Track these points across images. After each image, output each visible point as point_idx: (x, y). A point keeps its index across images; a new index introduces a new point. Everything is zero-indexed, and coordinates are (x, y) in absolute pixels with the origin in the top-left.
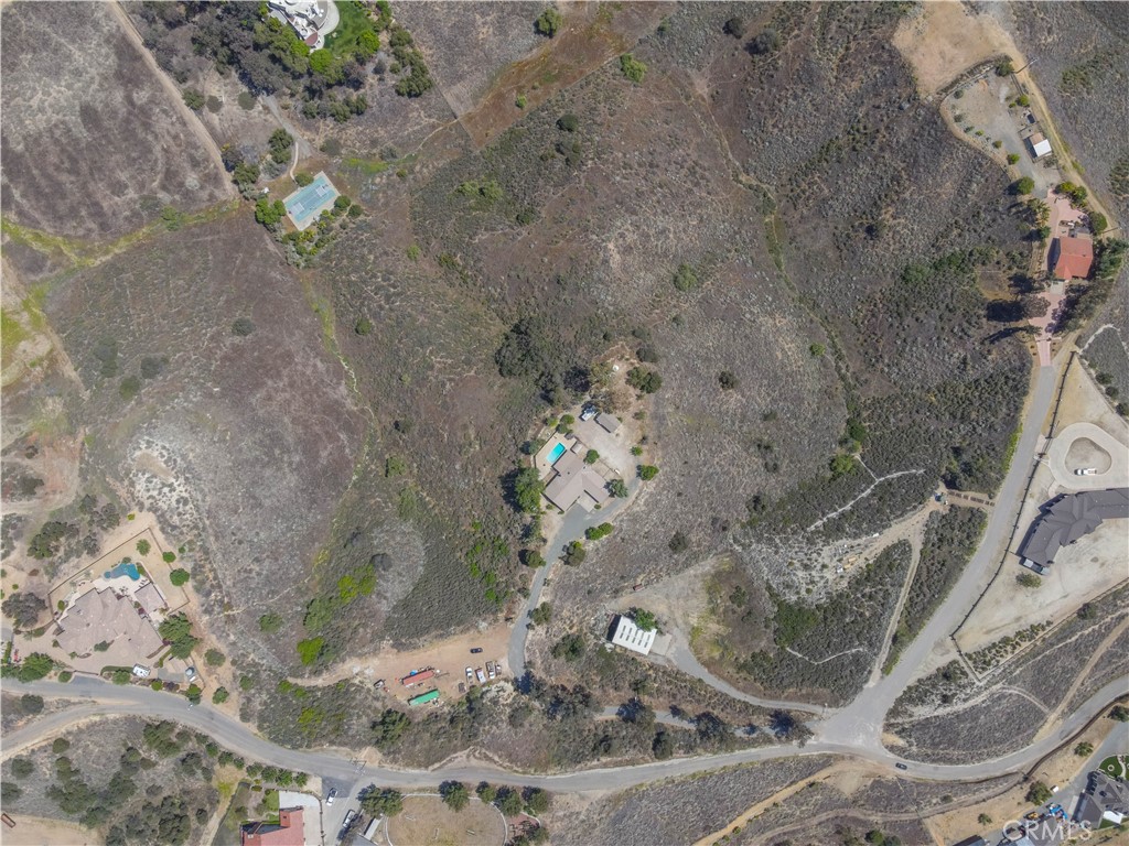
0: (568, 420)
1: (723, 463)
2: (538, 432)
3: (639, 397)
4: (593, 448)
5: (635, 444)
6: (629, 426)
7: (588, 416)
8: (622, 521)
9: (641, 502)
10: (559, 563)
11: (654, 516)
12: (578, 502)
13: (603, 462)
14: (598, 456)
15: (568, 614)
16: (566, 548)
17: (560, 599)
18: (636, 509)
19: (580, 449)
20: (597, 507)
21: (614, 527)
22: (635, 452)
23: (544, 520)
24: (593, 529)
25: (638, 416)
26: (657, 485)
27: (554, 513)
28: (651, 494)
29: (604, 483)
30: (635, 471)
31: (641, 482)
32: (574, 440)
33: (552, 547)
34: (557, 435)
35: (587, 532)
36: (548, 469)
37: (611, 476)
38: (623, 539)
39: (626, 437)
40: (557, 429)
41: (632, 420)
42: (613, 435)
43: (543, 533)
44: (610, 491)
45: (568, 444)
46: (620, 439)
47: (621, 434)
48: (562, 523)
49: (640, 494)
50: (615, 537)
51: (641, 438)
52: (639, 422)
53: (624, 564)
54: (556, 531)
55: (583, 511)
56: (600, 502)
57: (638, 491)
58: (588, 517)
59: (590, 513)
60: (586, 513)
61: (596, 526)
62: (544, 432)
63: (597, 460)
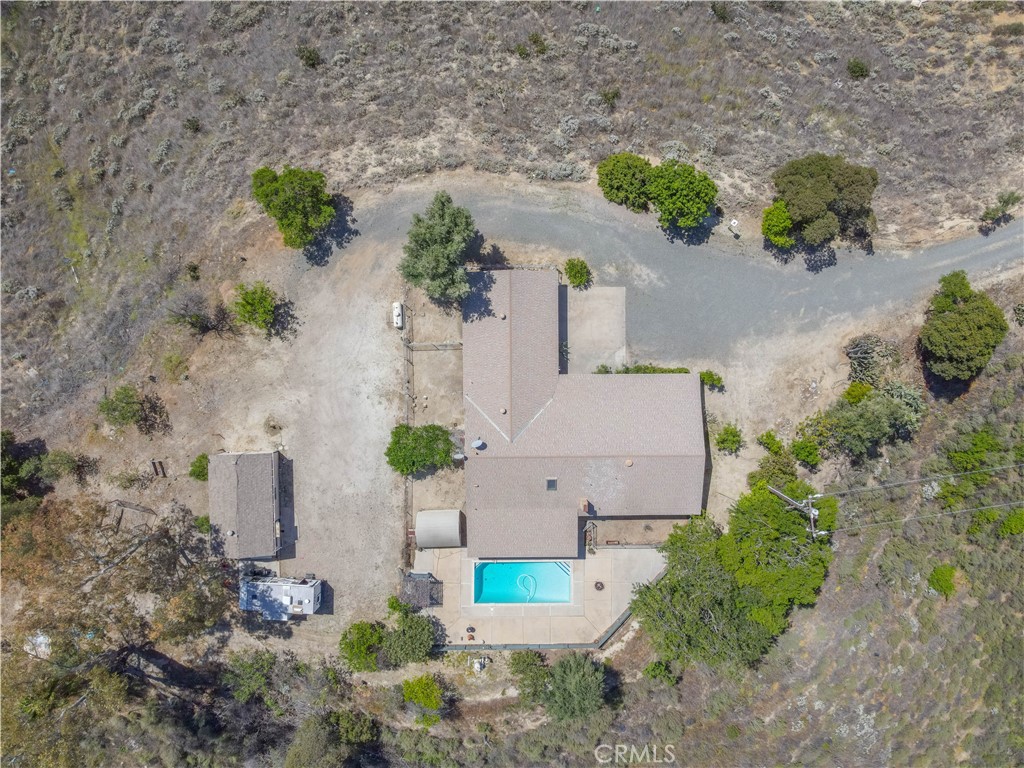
0: (369, 644)
1: (123, 30)
2: (507, 705)
3: (82, 468)
4: (389, 475)
5: (253, 337)
6: (208, 417)
7: (289, 593)
8: (553, 151)
9: (431, 144)
10: (889, 236)
11: (448, 72)
12: (621, 358)
13: (409, 395)
14: (401, 432)
15: (991, 72)
16: (820, 259)
17: (979, 131)
18: (469, 140)
19: (435, 520)
20: (580, 275)
21: (600, 160)
22: (278, 318)
23: (790, 422)
24: (673, 229)
25: (148, 416)
26: (334, 144)
27: (738, 407)
28: (377, 137)
29: (478, 327)
30: (342, 259)
31: (364, 203)
32: (423, 563)
33: (856, 309)
34: (456, 634)
35: (699, 234)
36: (601, 563)
37: (434, 324)
38: (611, 101)
39: (252, 391)
40: (436, 651)
41: (180, 425)
42: (287, 442)
43: (833, 382)
44: (480, 282)
45: (455, 570)
46: (282, 404)
47: (257, 417)
48: (741, 347)
49: (407, 172)
50: (628, 131)
51: (211, 341)
52: (165, 392)
53: (680, 40)
54: (787, 344)
55: (639, 316)
56: (552, 281)
57: (405, 187)
58: (645, 275)
59: (622, 280)
60: (634, 299)
61: (651, 221)
62: (484, 688)
63: (418, 422)
